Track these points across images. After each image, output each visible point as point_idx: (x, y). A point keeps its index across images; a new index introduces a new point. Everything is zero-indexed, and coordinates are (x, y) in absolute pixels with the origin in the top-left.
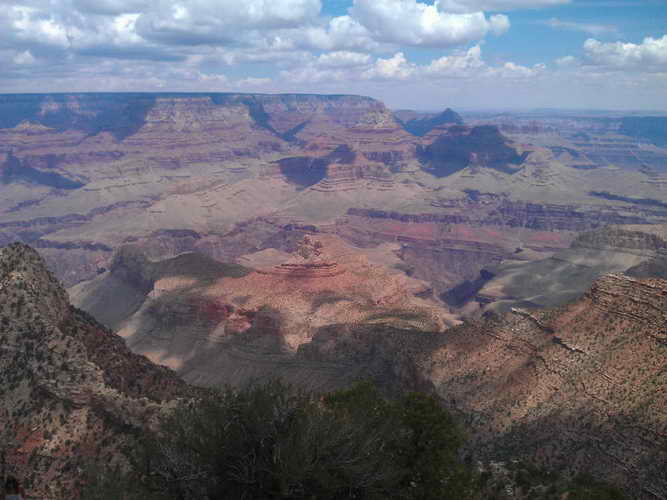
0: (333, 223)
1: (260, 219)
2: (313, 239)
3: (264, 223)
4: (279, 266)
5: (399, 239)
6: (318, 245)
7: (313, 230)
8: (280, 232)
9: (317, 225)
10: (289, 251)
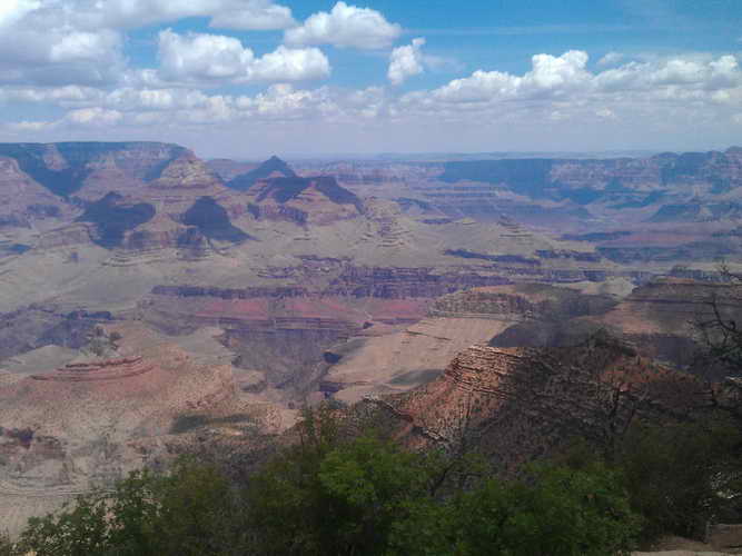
0: (134, 306)
1: (33, 307)
2: (107, 329)
3: (39, 312)
4: (64, 367)
5: (223, 321)
6: (115, 337)
7: (108, 317)
8: (62, 323)
9: (113, 310)
10: (76, 346)
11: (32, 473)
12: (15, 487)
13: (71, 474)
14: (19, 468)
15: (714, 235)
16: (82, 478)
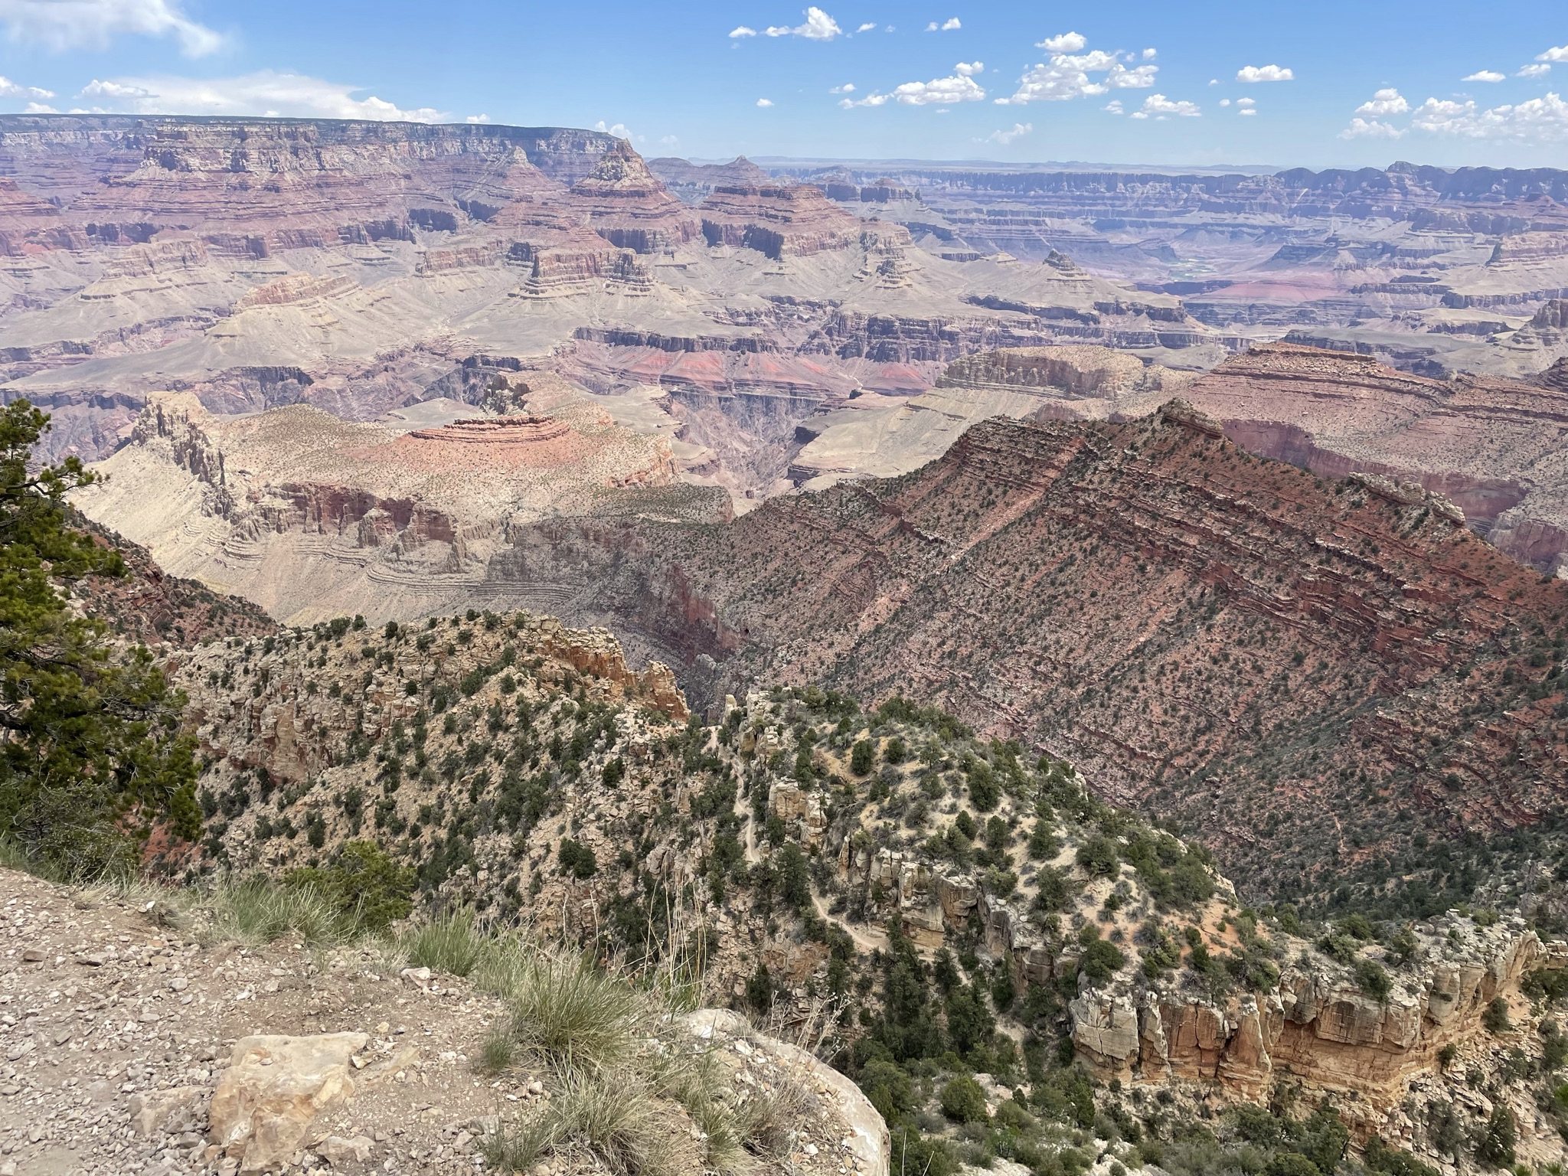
0: (550, 353)
1: (420, 347)
3: (428, 354)
4: (451, 424)
5: (664, 379)
6: (521, 390)
7: (515, 364)
8: (457, 370)
9: (522, 357)
11: (413, 555)
12: (392, 572)
13: (462, 560)
14: (396, 549)
15: (1354, 291)
16: (475, 565)
